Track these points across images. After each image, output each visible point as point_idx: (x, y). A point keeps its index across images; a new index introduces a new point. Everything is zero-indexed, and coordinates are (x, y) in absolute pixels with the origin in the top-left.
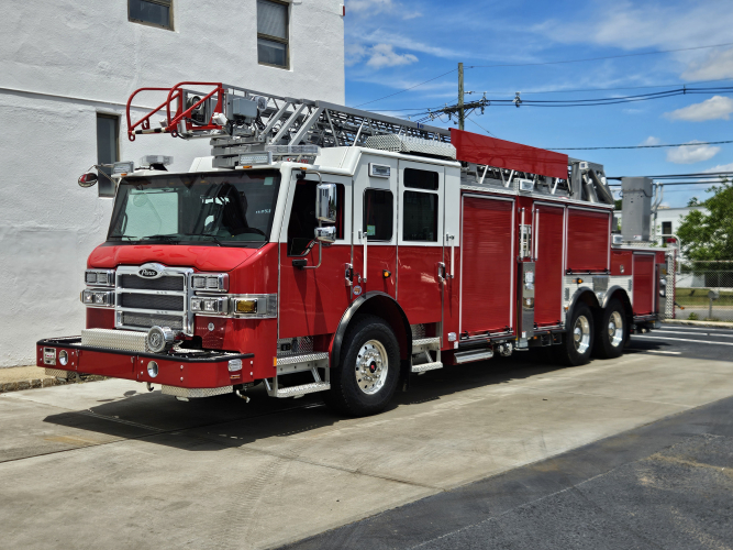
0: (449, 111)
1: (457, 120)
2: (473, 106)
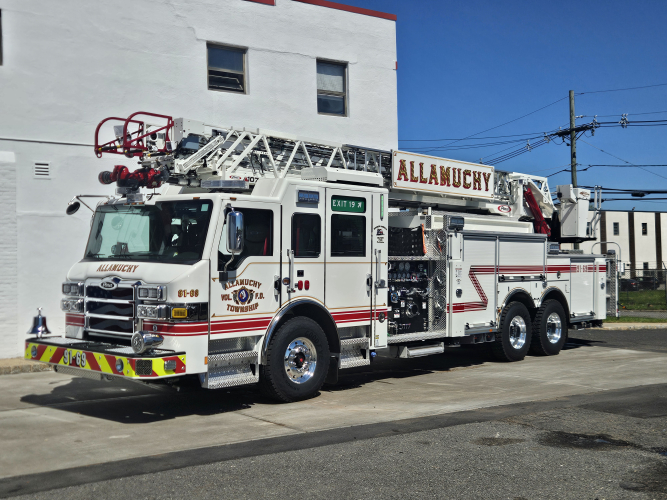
0: (562, 134)
1: (569, 142)
2: (583, 128)
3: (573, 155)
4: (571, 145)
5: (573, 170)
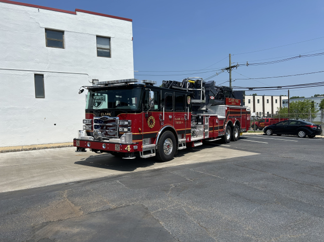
0: (226, 69)
2: (234, 67)
3: (230, 76)
4: (230, 73)
5: (230, 81)
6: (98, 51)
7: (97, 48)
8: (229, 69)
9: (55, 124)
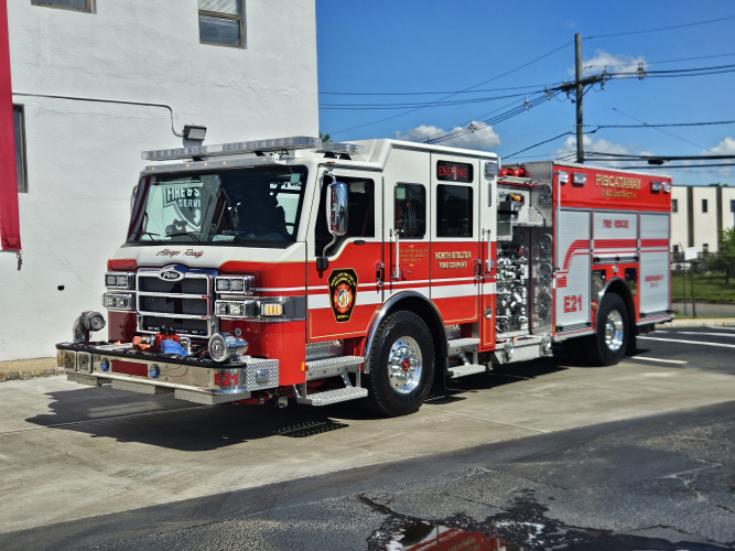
0: (566, 88)
5: (579, 133)
6: (201, 24)
7: (201, 13)
8: (575, 88)
9: (61, 288)
